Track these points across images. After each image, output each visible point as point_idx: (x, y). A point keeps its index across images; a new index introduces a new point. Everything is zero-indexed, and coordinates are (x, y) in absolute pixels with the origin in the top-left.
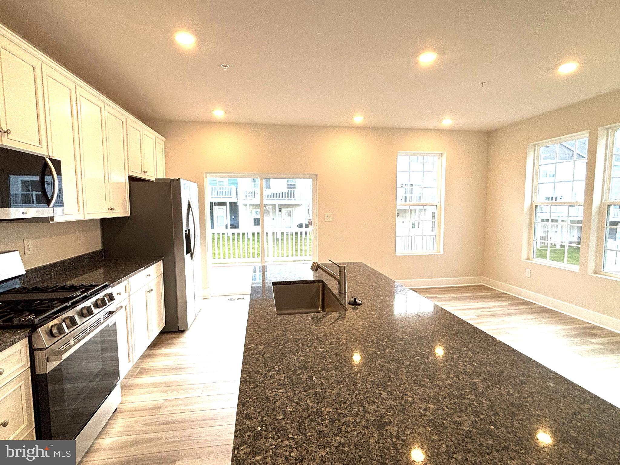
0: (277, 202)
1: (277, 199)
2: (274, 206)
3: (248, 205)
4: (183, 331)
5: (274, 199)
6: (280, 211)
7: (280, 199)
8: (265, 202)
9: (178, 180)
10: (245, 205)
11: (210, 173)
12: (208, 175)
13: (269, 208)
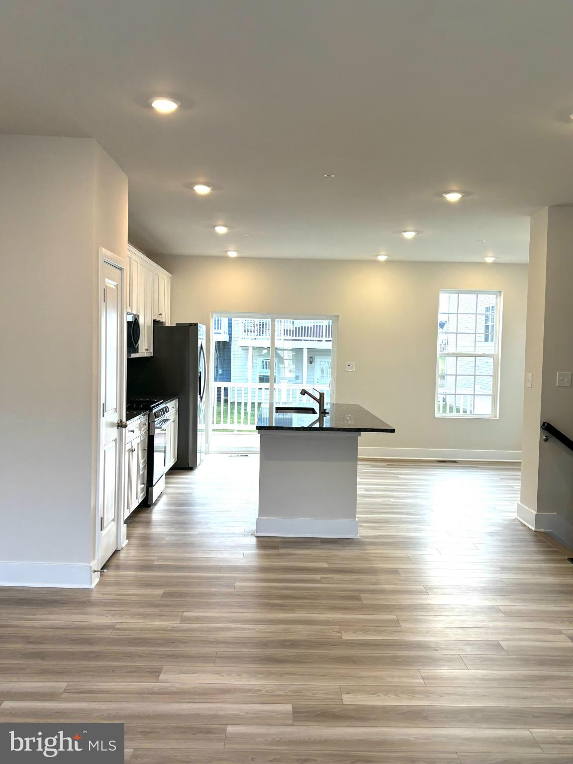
0: (305, 345)
1: (306, 338)
2: (298, 352)
3: (250, 350)
4: (191, 469)
5: (300, 338)
6: (311, 363)
7: (312, 338)
8: (278, 344)
9: (196, 325)
10: (246, 348)
11: (215, 313)
12: (214, 314)
13: (287, 355)
